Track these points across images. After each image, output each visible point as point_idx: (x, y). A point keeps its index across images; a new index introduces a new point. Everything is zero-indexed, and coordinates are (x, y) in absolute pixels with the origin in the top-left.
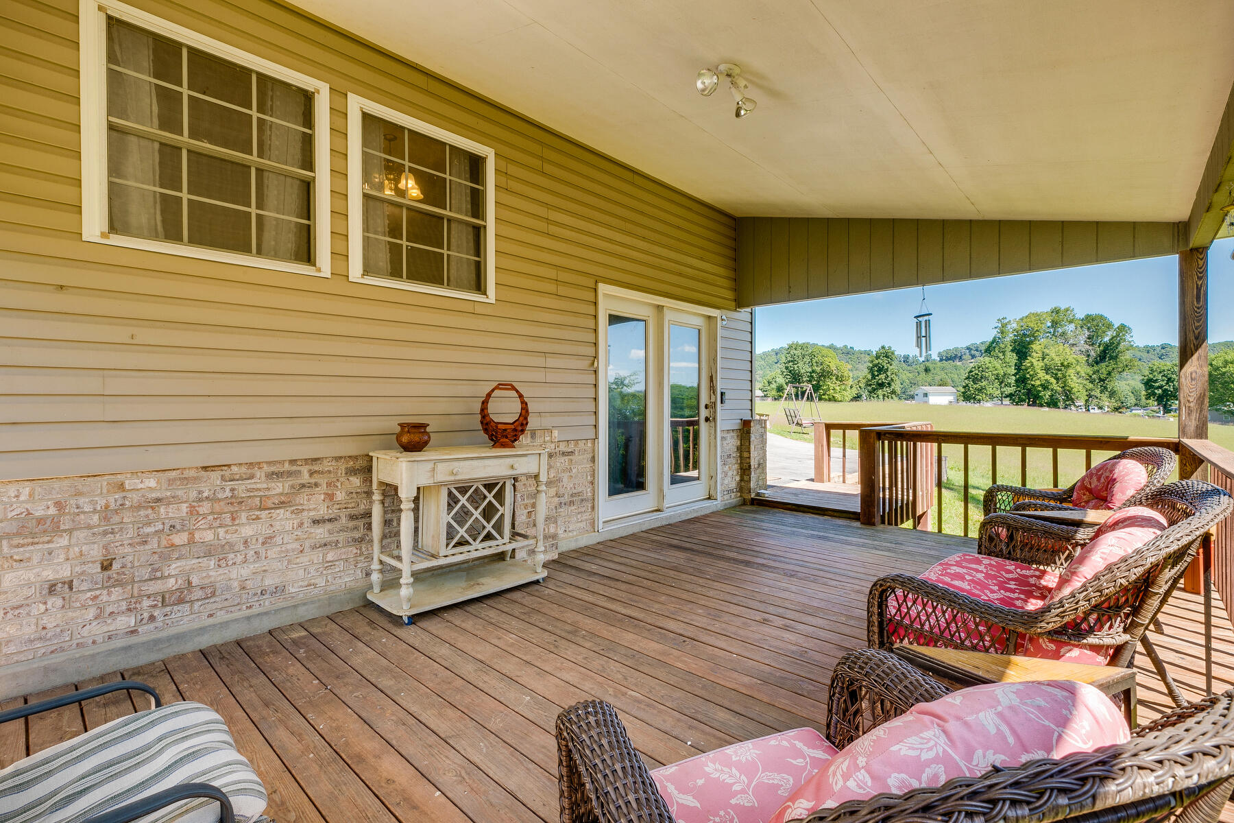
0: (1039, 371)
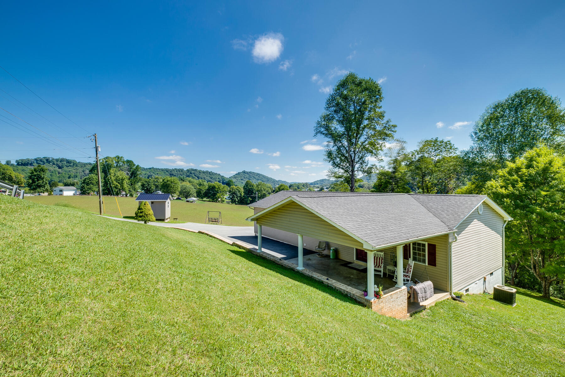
0: (114, 181)
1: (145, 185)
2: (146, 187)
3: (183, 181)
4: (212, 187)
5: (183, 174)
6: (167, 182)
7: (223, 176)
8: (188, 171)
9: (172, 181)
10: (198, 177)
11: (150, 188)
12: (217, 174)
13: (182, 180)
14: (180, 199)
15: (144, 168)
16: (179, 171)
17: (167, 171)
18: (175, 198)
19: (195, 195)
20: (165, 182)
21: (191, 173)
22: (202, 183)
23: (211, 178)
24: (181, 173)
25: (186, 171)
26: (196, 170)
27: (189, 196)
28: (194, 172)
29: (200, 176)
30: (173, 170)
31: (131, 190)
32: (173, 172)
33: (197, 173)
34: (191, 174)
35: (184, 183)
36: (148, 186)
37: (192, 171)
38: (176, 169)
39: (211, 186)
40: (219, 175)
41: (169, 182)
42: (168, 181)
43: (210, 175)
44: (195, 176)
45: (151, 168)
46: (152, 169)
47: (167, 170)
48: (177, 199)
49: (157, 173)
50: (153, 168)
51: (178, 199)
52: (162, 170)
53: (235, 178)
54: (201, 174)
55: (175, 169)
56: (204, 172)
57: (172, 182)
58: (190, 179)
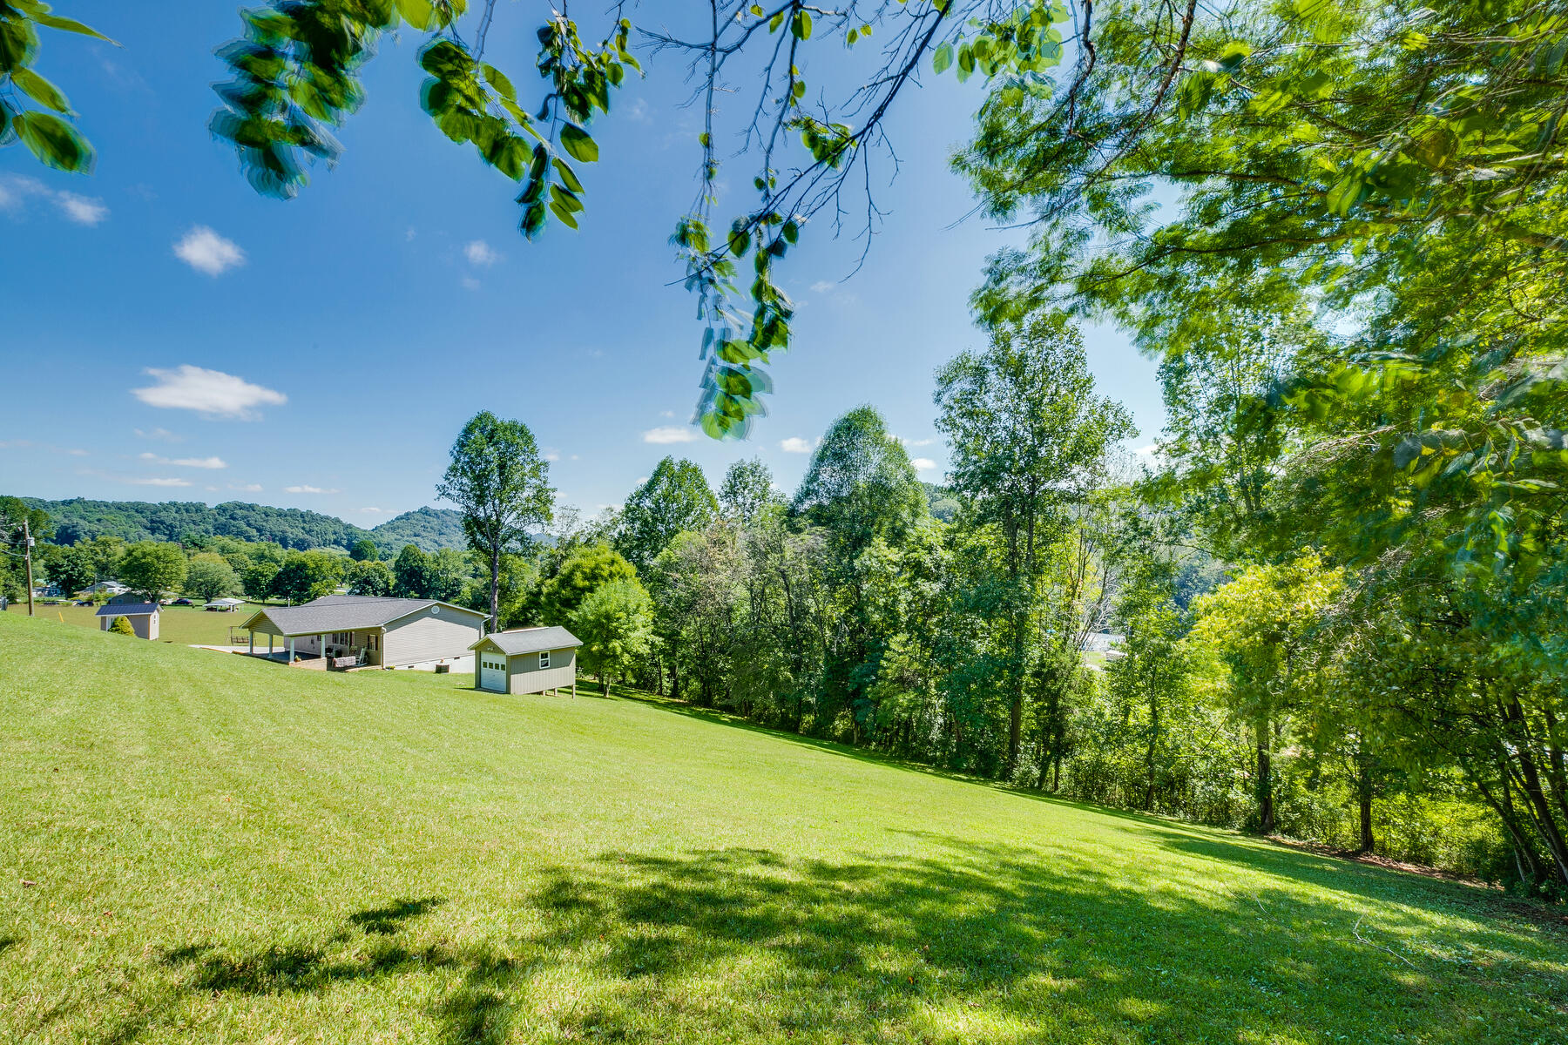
1: (61, 566)
2: (65, 572)
3: (201, 547)
4: (298, 567)
5: (204, 520)
6: (144, 557)
7: (350, 526)
8: (222, 509)
9: (161, 553)
10: (259, 530)
11: (81, 574)
12: (327, 518)
13: (196, 545)
14: (187, 604)
15: (40, 501)
16: (187, 511)
17: (137, 511)
18: (170, 601)
19: (240, 588)
20: (136, 559)
21: (231, 520)
22: (267, 552)
23: (308, 532)
24: (197, 517)
25: (215, 512)
26: (252, 507)
27: (218, 593)
28: (245, 512)
29: (267, 526)
30: (165, 508)
31: (14, 583)
32: (163, 514)
33: (255, 518)
34: (234, 519)
35: (201, 559)
36: (72, 570)
37: (238, 512)
38: (175, 504)
39: (292, 563)
40: (337, 521)
41: (149, 559)
42: (145, 555)
43: (304, 522)
44: (249, 525)
45: (71, 502)
46: (75, 504)
47: (139, 508)
48: (175, 604)
49: (98, 517)
50: (80, 501)
51: (180, 603)
52: (120, 507)
53: (394, 529)
54: (273, 520)
55: (171, 503)
56: (281, 514)
57: (158, 558)
58: (226, 540)
